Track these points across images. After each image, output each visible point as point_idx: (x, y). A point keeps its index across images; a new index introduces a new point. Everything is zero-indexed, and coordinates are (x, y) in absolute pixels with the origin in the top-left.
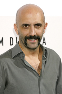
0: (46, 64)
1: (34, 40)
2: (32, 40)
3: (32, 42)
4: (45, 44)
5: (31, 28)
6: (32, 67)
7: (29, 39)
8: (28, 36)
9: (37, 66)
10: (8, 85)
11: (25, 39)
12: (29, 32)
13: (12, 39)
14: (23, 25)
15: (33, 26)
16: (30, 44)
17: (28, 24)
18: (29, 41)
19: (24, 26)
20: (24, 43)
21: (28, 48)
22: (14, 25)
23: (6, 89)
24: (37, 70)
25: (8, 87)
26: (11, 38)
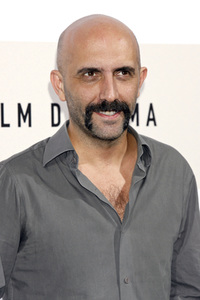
0: (144, 187)
1: (112, 113)
2: (107, 113)
3: (106, 119)
4: (155, 124)
5: (104, 80)
6: (102, 194)
7: (98, 112)
8: (96, 102)
9: (117, 191)
10: (28, 241)
11: (87, 112)
12: (98, 91)
13: (55, 108)
14: (80, 71)
15: (111, 74)
16: (102, 126)
17: (95, 66)
18: (98, 116)
19: (83, 75)
20: (84, 123)
21: (95, 137)
22: (53, 73)
23: (21, 253)
24: (113, 204)
25: (26, 247)
26: (53, 105)
